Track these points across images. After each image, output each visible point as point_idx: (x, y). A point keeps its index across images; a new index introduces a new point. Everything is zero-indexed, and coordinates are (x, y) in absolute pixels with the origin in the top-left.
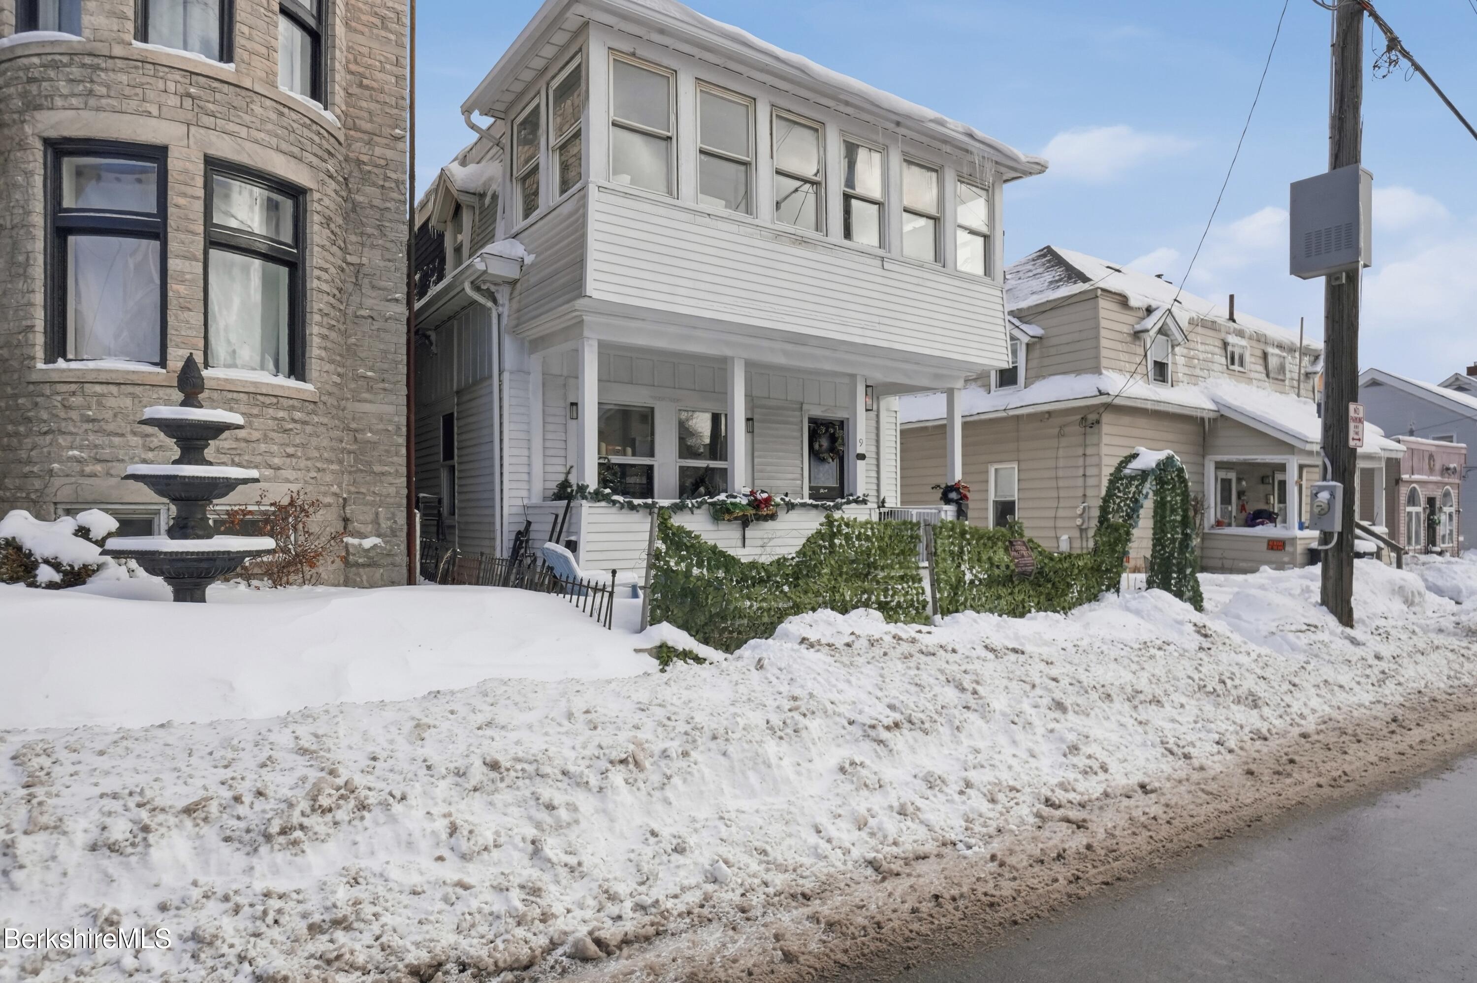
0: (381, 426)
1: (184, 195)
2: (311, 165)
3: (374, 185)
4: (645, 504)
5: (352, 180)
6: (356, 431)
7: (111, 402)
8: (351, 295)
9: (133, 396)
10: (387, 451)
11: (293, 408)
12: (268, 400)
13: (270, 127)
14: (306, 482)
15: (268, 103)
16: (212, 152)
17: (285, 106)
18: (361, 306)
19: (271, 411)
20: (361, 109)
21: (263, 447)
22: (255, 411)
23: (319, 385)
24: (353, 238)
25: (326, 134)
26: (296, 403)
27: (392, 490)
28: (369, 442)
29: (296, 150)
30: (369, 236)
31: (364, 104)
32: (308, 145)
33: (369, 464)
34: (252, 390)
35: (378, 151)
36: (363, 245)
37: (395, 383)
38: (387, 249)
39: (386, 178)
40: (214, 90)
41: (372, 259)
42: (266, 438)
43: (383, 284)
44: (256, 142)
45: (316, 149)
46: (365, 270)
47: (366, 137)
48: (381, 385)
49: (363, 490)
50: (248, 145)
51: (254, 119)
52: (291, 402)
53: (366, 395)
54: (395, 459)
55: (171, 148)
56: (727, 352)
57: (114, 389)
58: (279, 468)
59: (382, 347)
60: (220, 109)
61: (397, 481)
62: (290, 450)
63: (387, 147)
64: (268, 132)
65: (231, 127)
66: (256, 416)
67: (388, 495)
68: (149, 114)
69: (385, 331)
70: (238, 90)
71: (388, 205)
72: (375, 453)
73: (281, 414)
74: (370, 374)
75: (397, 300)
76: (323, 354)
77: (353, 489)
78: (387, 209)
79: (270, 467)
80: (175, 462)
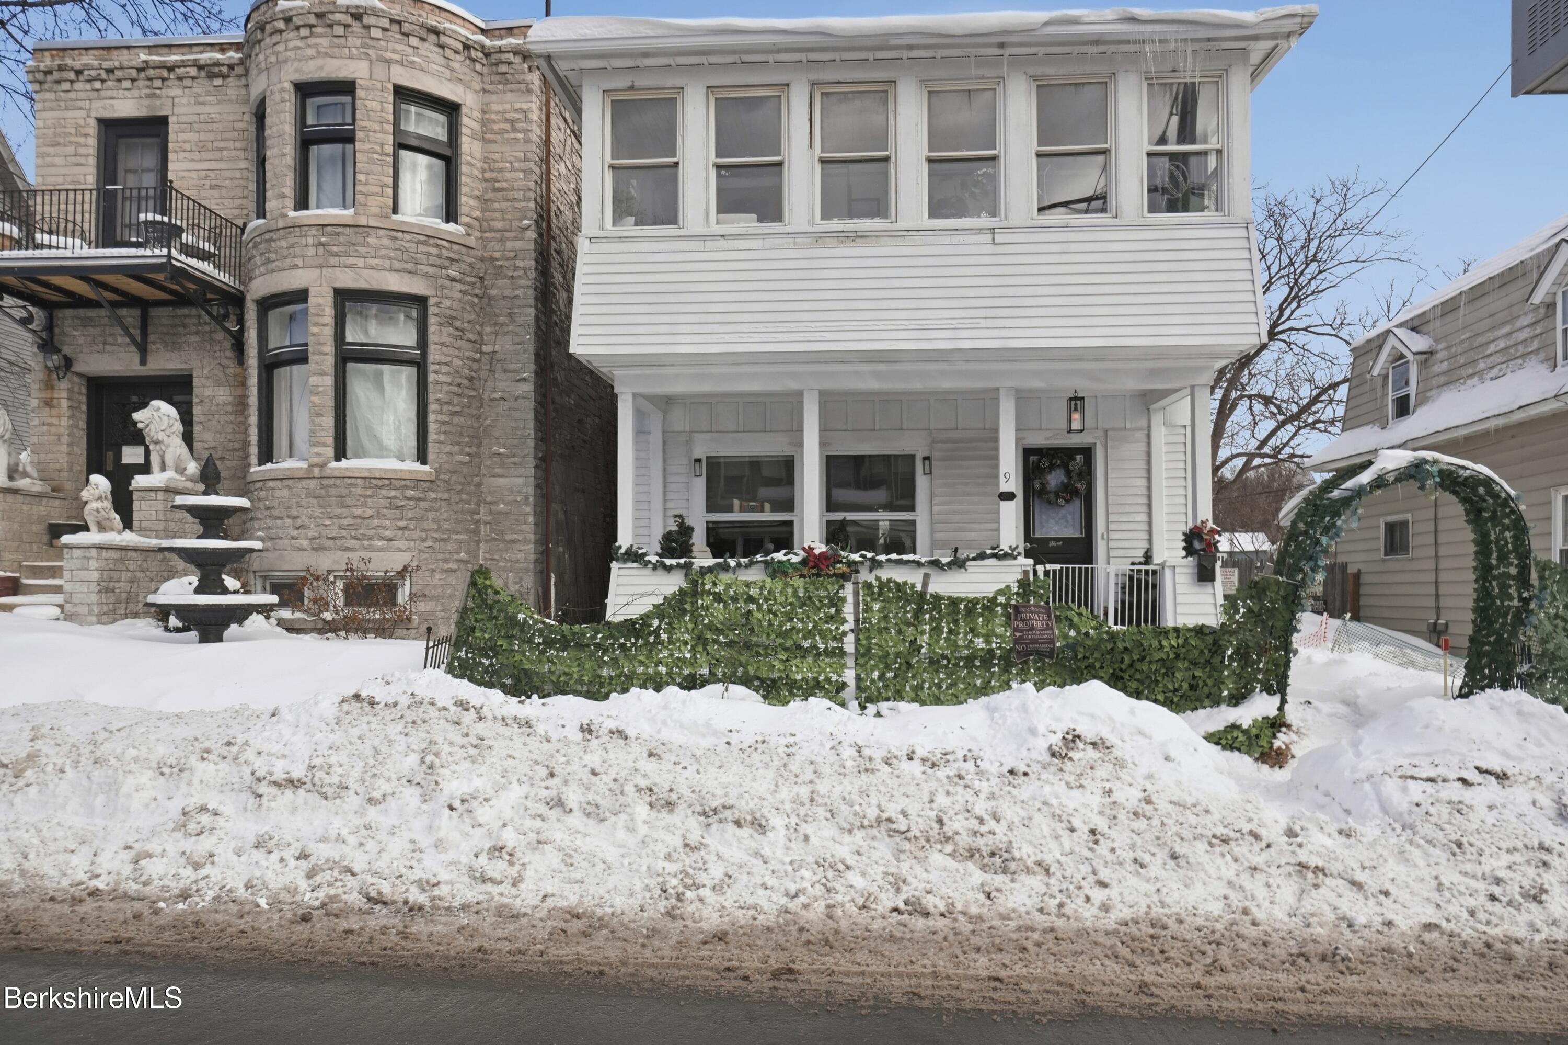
0: (511, 498)
1: (316, 324)
2: (426, 275)
3: (506, 277)
4: (678, 564)
5: (487, 277)
6: (490, 503)
7: (278, 493)
8: (486, 381)
9: (288, 487)
10: (517, 520)
11: (407, 487)
12: (380, 483)
13: (383, 252)
14: (420, 551)
15: (382, 232)
16: (338, 285)
17: (398, 231)
18: (494, 390)
19: (384, 492)
20: (495, 211)
21: (376, 522)
22: (369, 493)
23: (436, 465)
24: (488, 329)
25: (445, 243)
26: (408, 483)
27: (520, 556)
28: (500, 513)
29: (410, 266)
30: (502, 325)
31: (496, 205)
32: (423, 258)
33: (502, 532)
34: (367, 475)
35: (509, 245)
36: (496, 334)
37: (524, 456)
38: (517, 334)
39: (516, 268)
40: (338, 234)
41: (503, 345)
42: (379, 515)
43: (512, 367)
44: (372, 268)
45: (432, 260)
46: (498, 356)
47: (498, 235)
48: (512, 460)
49: (497, 557)
50: (365, 273)
51: (369, 250)
52: (403, 483)
53: (498, 471)
54: (524, 527)
55: (311, 290)
56: (794, 385)
57: (278, 483)
58: (391, 540)
59: (513, 424)
60: (340, 248)
61: (526, 547)
62: (402, 524)
63: (516, 238)
64: (382, 257)
65: (351, 261)
66: (371, 497)
67: (517, 561)
68: (296, 267)
69: (515, 409)
70: (356, 229)
71: (517, 292)
72: (507, 523)
73: (393, 493)
74: (502, 450)
75: (525, 379)
76: (442, 438)
77: (488, 556)
78: (516, 297)
79: (383, 538)
80: (199, 537)
